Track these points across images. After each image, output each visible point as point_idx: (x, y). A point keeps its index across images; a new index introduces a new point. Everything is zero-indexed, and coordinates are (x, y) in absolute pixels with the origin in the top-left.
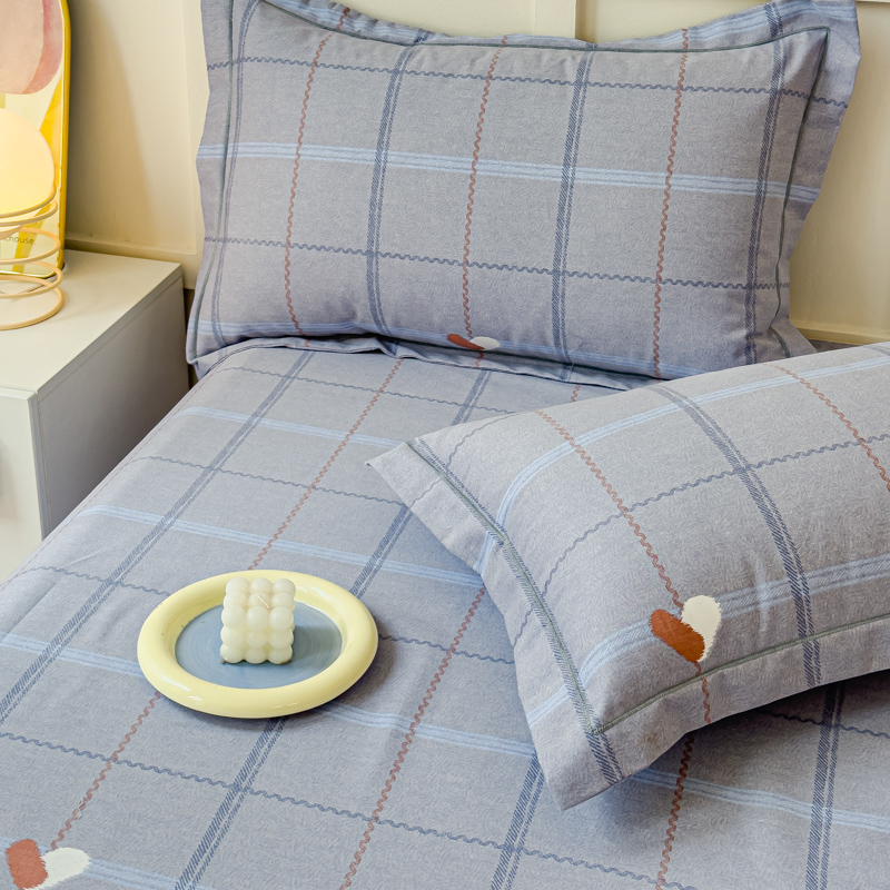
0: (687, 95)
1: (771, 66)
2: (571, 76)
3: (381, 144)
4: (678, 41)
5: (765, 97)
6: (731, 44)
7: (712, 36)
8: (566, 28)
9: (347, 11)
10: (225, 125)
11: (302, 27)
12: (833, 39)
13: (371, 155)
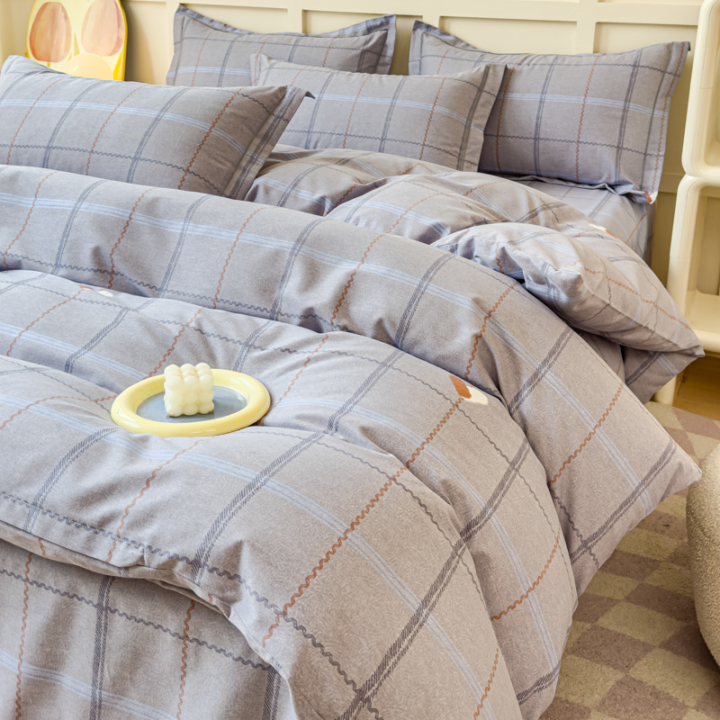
0: (332, 50)
1: (364, 41)
2: (293, 42)
3: (223, 66)
4: (336, 34)
5: (359, 51)
6: (355, 34)
7: (348, 32)
8: (299, 30)
9: (225, 25)
10: (176, 65)
11: (206, 28)
12: (389, 32)
13: (219, 70)
